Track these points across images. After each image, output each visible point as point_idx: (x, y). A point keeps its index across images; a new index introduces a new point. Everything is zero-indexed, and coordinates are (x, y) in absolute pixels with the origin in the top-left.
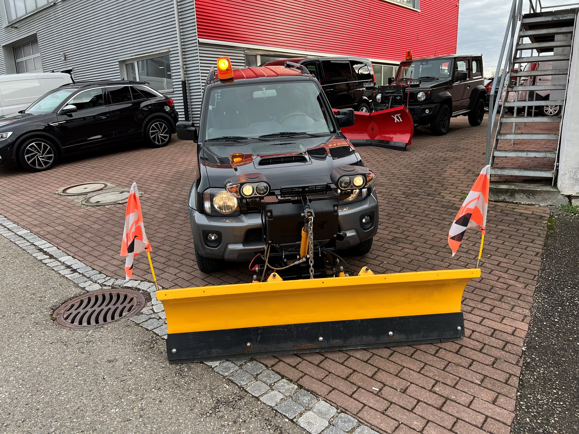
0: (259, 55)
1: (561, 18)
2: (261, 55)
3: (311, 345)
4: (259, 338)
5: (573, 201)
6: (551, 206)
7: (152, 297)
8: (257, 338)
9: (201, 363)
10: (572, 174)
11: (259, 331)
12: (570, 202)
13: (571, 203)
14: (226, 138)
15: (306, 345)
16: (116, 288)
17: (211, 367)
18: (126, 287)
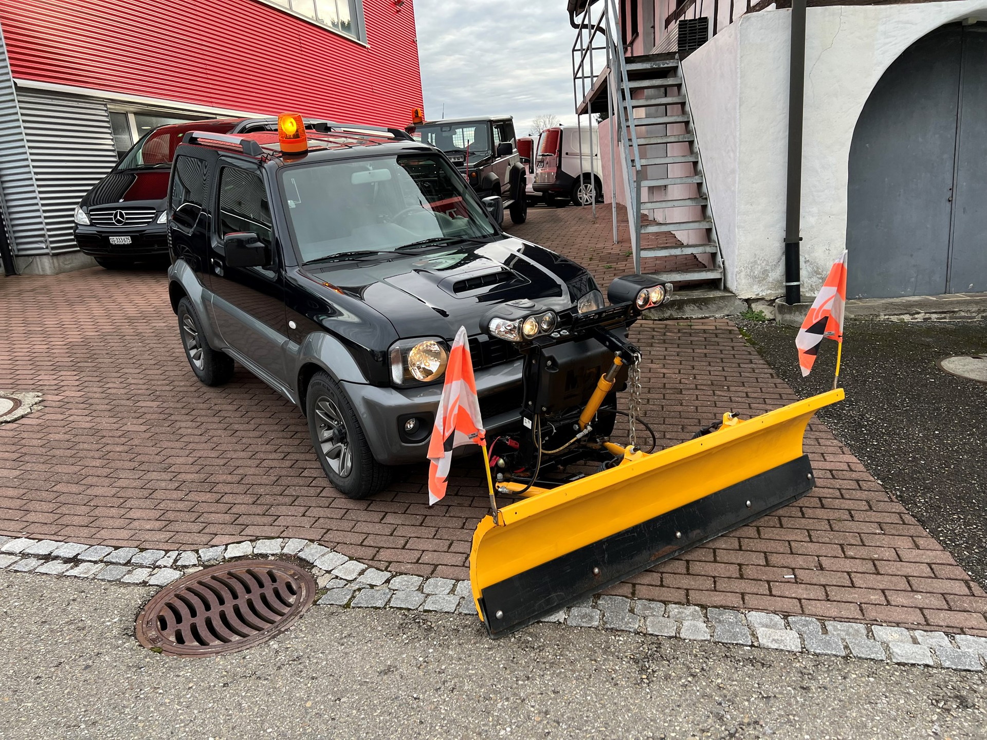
0: (132, 112)
1: (662, 66)
2: (135, 114)
3: (669, 547)
4: (606, 556)
5: (753, 305)
6: (728, 316)
7: (310, 559)
8: (604, 557)
9: (538, 622)
10: (749, 271)
11: (604, 547)
12: (749, 307)
13: (751, 308)
14: (342, 257)
15: (664, 549)
16: (213, 565)
17: (560, 623)
18: (232, 558)
